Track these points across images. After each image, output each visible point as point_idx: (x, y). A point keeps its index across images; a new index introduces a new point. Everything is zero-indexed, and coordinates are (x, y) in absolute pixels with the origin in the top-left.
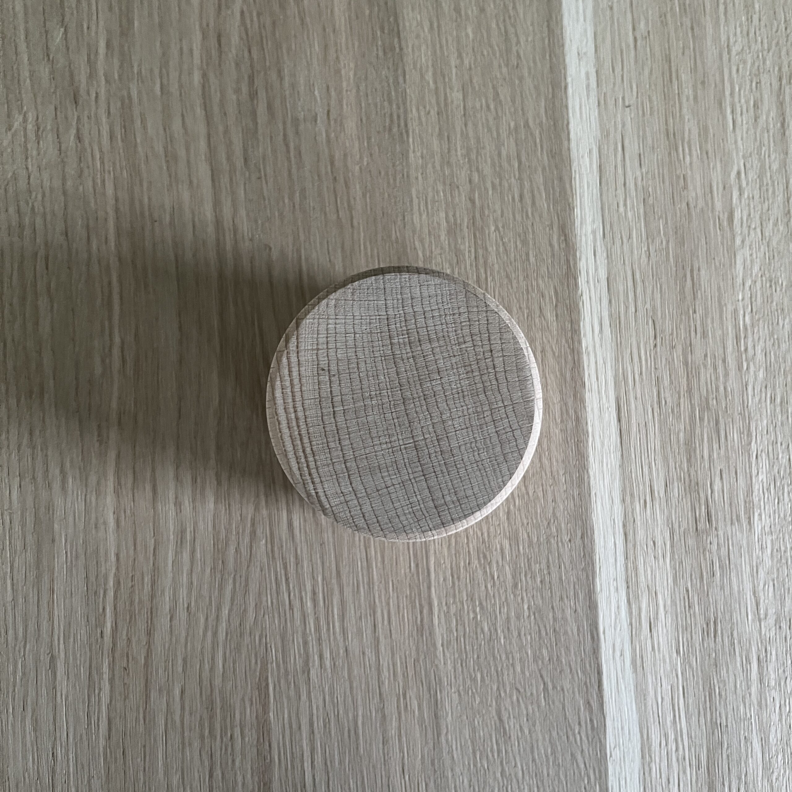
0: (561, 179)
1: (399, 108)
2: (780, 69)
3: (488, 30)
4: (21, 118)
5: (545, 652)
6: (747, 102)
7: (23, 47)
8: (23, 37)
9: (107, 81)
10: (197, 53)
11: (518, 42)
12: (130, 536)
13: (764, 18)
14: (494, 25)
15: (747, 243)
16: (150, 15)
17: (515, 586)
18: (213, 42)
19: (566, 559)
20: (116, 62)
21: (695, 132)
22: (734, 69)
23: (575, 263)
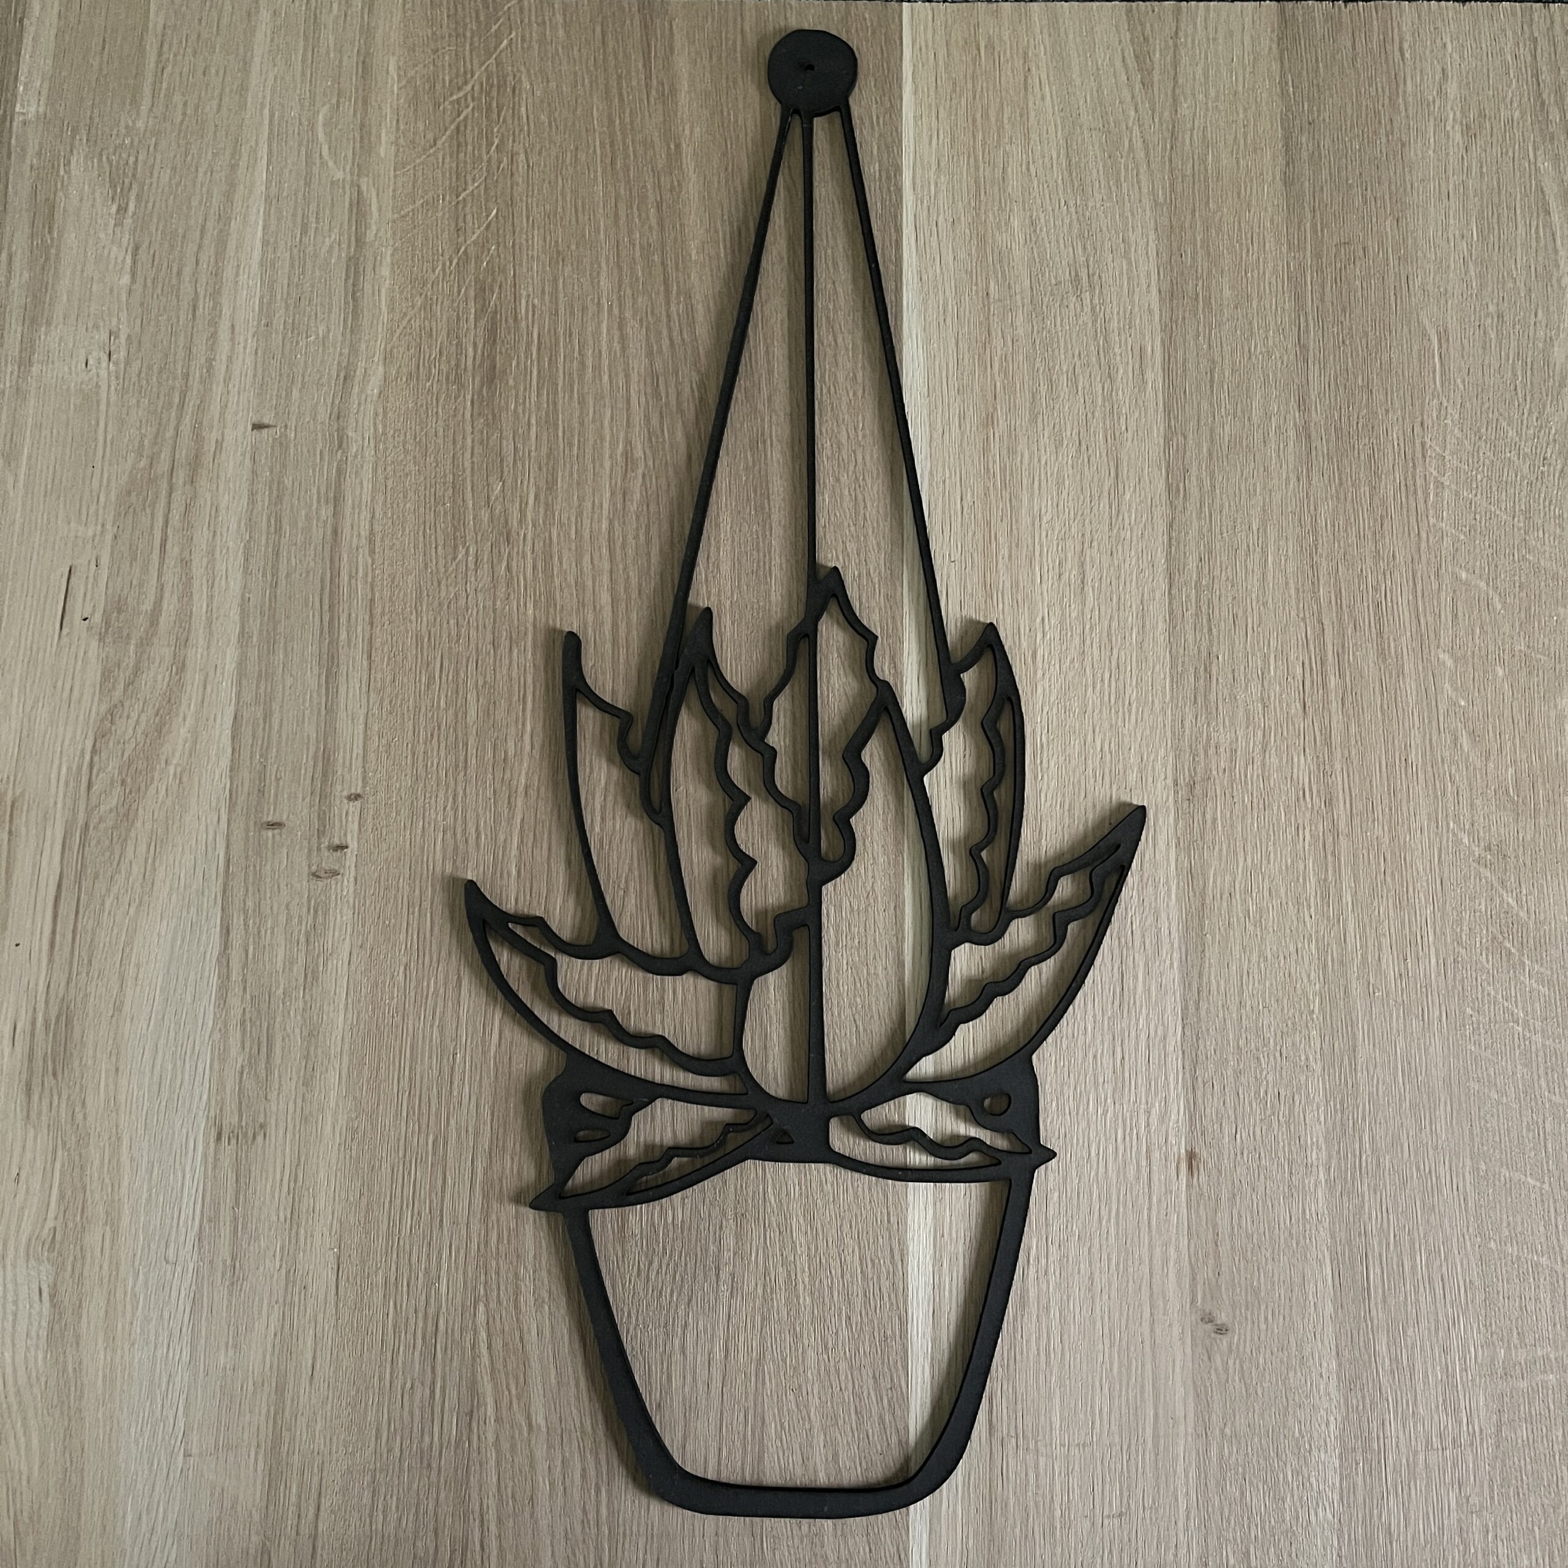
0: (893, 618)
1: (765, 556)
2: (1083, 535)
3: (841, 496)
4: (464, 552)
5: (858, 1000)
6: (1054, 562)
7: (469, 495)
8: (469, 488)
9: (534, 526)
10: (606, 506)
11: (865, 507)
12: (528, 884)
13: (1072, 493)
14: (847, 493)
15: (1047, 676)
16: (571, 474)
17: (837, 944)
18: (619, 498)
19: (881, 926)
20: (542, 510)
21: (1008, 584)
22: (1044, 534)
23: (902, 686)
